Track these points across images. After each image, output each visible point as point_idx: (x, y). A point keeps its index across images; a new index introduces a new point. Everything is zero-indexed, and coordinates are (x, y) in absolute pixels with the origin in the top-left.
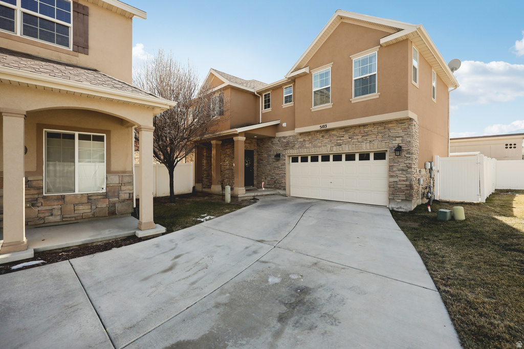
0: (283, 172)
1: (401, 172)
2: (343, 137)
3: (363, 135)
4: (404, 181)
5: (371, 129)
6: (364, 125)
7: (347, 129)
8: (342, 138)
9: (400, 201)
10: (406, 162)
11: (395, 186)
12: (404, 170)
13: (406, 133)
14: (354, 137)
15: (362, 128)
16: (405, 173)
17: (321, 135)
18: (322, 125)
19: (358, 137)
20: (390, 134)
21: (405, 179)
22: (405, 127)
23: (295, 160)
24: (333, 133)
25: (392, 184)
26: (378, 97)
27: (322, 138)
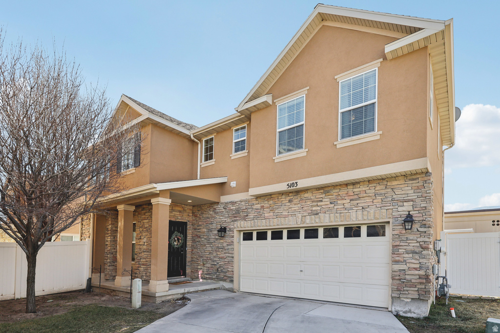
0: (230, 255)
1: (411, 255)
2: (321, 201)
3: (352, 198)
4: (416, 269)
5: (364, 189)
6: (354, 183)
7: (327, 189)
8: (319, 204)
9: (409, 300)
10: (419, 240)
11: (402, 277)
12: (416, 253)
13: (420, 194)
14: (339, 202)
15: (350, 187)
16: (417, 257)
17: (288, 198)
18: (290, 183)
19: (344, 201)
20: (394, 197)
21: (418, 266)
22: (417, 185)
23: (248, 236)
24: (306, 195)
25: (398, 273)
26: (378, 137)
27: (288, 204)
